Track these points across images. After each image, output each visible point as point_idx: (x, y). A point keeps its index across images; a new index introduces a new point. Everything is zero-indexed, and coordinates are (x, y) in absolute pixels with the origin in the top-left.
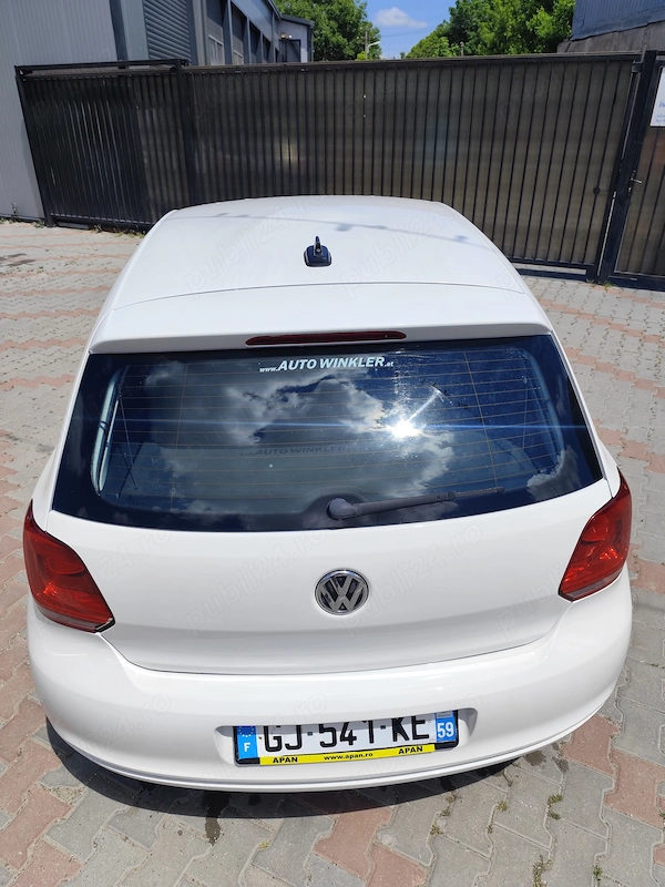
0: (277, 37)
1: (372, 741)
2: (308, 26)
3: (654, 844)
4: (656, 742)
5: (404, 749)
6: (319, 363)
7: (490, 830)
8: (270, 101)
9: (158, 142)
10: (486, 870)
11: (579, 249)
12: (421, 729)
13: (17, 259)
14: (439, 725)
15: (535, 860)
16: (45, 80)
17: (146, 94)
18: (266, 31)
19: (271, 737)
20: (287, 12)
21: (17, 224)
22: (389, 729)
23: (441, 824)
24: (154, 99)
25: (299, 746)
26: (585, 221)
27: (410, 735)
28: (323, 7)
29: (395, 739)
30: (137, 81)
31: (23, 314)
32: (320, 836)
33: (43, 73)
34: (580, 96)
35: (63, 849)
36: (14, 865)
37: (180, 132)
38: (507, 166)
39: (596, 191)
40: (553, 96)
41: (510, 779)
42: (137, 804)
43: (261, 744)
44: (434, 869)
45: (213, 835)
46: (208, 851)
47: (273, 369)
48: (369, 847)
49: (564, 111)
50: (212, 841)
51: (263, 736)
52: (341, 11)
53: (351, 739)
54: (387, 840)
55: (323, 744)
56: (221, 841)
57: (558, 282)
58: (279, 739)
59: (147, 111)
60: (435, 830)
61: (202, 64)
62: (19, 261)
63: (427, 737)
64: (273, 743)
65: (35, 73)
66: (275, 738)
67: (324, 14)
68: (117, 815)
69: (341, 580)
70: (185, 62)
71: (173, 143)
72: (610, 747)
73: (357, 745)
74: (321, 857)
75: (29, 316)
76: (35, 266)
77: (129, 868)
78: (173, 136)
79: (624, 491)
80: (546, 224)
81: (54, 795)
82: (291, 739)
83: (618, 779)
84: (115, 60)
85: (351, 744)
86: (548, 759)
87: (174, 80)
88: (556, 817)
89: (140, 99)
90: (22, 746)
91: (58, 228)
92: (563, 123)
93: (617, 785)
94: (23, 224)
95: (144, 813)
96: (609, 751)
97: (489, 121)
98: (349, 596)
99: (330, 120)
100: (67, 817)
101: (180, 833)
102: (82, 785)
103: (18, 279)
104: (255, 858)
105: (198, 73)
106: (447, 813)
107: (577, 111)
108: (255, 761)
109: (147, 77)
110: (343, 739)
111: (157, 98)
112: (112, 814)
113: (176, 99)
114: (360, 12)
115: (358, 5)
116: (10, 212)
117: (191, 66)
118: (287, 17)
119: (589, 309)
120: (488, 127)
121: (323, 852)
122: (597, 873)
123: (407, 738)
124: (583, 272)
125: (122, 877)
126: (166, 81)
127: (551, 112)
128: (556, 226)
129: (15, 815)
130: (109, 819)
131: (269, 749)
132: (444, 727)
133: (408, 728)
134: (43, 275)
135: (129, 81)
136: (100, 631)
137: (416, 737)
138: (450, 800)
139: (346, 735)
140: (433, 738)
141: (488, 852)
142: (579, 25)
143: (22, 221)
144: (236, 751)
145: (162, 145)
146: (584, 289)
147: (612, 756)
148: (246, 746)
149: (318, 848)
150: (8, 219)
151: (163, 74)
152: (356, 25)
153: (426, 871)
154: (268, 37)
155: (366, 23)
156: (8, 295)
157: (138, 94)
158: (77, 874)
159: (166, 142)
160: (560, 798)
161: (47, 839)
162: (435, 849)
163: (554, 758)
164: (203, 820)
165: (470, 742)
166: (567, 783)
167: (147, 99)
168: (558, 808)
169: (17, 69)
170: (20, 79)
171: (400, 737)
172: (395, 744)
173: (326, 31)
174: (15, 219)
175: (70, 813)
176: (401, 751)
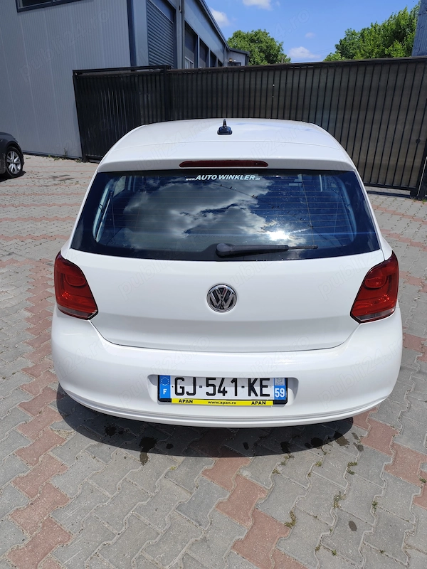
0: (226, 61)
1: (236, 395)
2: (246, 55)
3: (414, 494)
4: (422, 442)
5: (255, 402)
6: (218, 177)
7: (309, 475)
8: (217, 88)
9: (150, 113)
10: (304, 494)
11: (406, 178)
12: (265, 391)
13: (64, 177)
14: (276, 389)
15: (335, 493)
16: (89, 77)
17: (145, 85)
18: (220, 57)
19: (178, 387)
20: (234, 47)
21: (66, 160)
22: (247, 389)
23: (280, 469)
24: (149, 88)
25: (194, 394)
26: (410, 160)
27: (258, 393)
28: (256, 45)
29: (250, 395)
30: (141, 78)
31: (65, 204)
32: (206, 467)
33: (88, 74)
34: (408, 83)
35: (59, 459)
36: (31, 464)
37: (163, 107)
38: (360, 126)
39: (418, 141)
40: (391, 83)
41: (325, 450)
42: (102, 442)
43: (173, 390)
44: (272, 490)
45: (144, 460)
46: (140, 468)
47: (193, 179)
48: (234, 476)
49: (398, 93)
50: (143, 464)
51: (174, 386)
52: (268, 47)
53: (224, 392)
54: (246, 473)
55: (208, 394)
56: (148, 464)
57: (392, 198)
58: (183, 388)
59: (145, 96)
60: (275, 472)
61: (180, 68)
62: (65, 178)
63: (269, 395)
64: (180, 391)
65: (84, 74)
66: (181, 387)
67: (257, 50)
68: (91, 446)
69: (222, 290)
70: (169, 67)
71: (159, 113)
72: (391, 441)
73: (227, 396)
74: (205, 477)
75: (68, 205)
76: (74, 181)
77: (94, 472)
78: (159, 110)
79: (394, 257)
80: (385, 162)
81: (57, 433)
82: (189, 389)
83: (395, 458)
84: (129, 66)
85: (224, 395)
86: (351, 444)
87: (162, 77)
88: (352, 473)
89: (141, 89)
90: (42, 409)
91: (89, 163)
92: (397, 99)
93: (394, 461)
94: (70, 160)
95: (106, 447)
96: (391, 444)
97: (350, 99)
98: (226, 301)
99: (252, 99)
100: (63, 444)
101: (125, 458)
102: (73, 430)
103: (64, 187)
104: (167, 474)
105: (177, 73)
106: (283, 464)
107: (406, 92)
108: (169, 400)
109: (147, 76)
110: (219, 392)
111: (152, 88)
112: (88, 445)
113: (163, 88)
114: (279, 48)
115: (278, 44)
116: (63, 153)
117: (172, 69)
118: (234, 50)
119: (411, 213)
120: (349, 102)
121: (207, 475)
122: (375, 505)
123: (257, 395)
124: (408, 193)
125: (90, 476)
126: (158, 78)
127: (390, 92)
128: (391, 163)
129: (34, 441)
130: (86, 447)
131: (177, 394)
132: (279, 391)
133: (257, 389)
134: (78, 185)
135: (136, 78)
136: (90, 319)
137: (262, 395)
138: (286, 458)
139: (222, 390)
140: (272, 397)
141: (307, 486)
142: (417, 51)
143: (69, 159)
144: (159, 393)
145: (153, 115)
146: (408, 202)
147: (392, 446)
148: (164, 391)
149: (204, 473)
150: (61, 157)
151: (155, 74)
152: (276, 56)
153: (267, 491)
154: (222, 61)
155: (282, 54)
156: (58, 195)
157: (141, 86)
158: (65, 472)
159: (154, 113)
160: (356, 464)
161: (51, 454)
162: (274, 480)
163: (354, 444)
164: (139, 453)
165: (295, 403)
166: (361, 457)
167: (145, 89)
168: (353, 469)
169: (74, 71)
170: (74, 77)
171: (252, 394)
172: (250, 398)
173: (258, 59)
174: (65, 157)
175: (65, 443)
176: (253, 403)
